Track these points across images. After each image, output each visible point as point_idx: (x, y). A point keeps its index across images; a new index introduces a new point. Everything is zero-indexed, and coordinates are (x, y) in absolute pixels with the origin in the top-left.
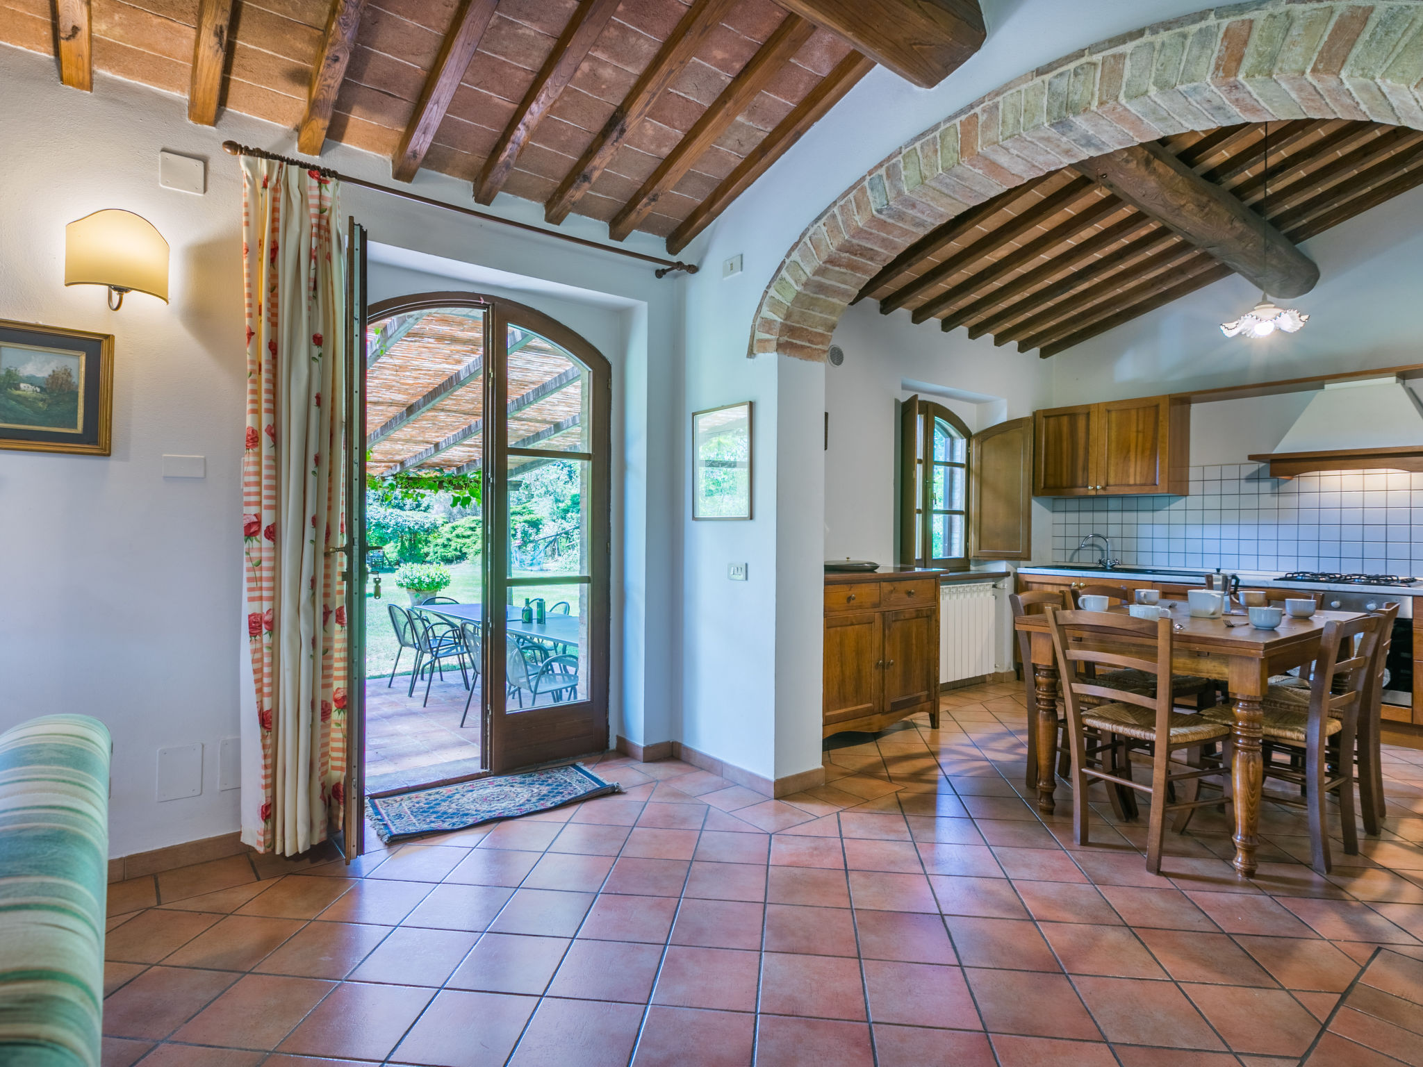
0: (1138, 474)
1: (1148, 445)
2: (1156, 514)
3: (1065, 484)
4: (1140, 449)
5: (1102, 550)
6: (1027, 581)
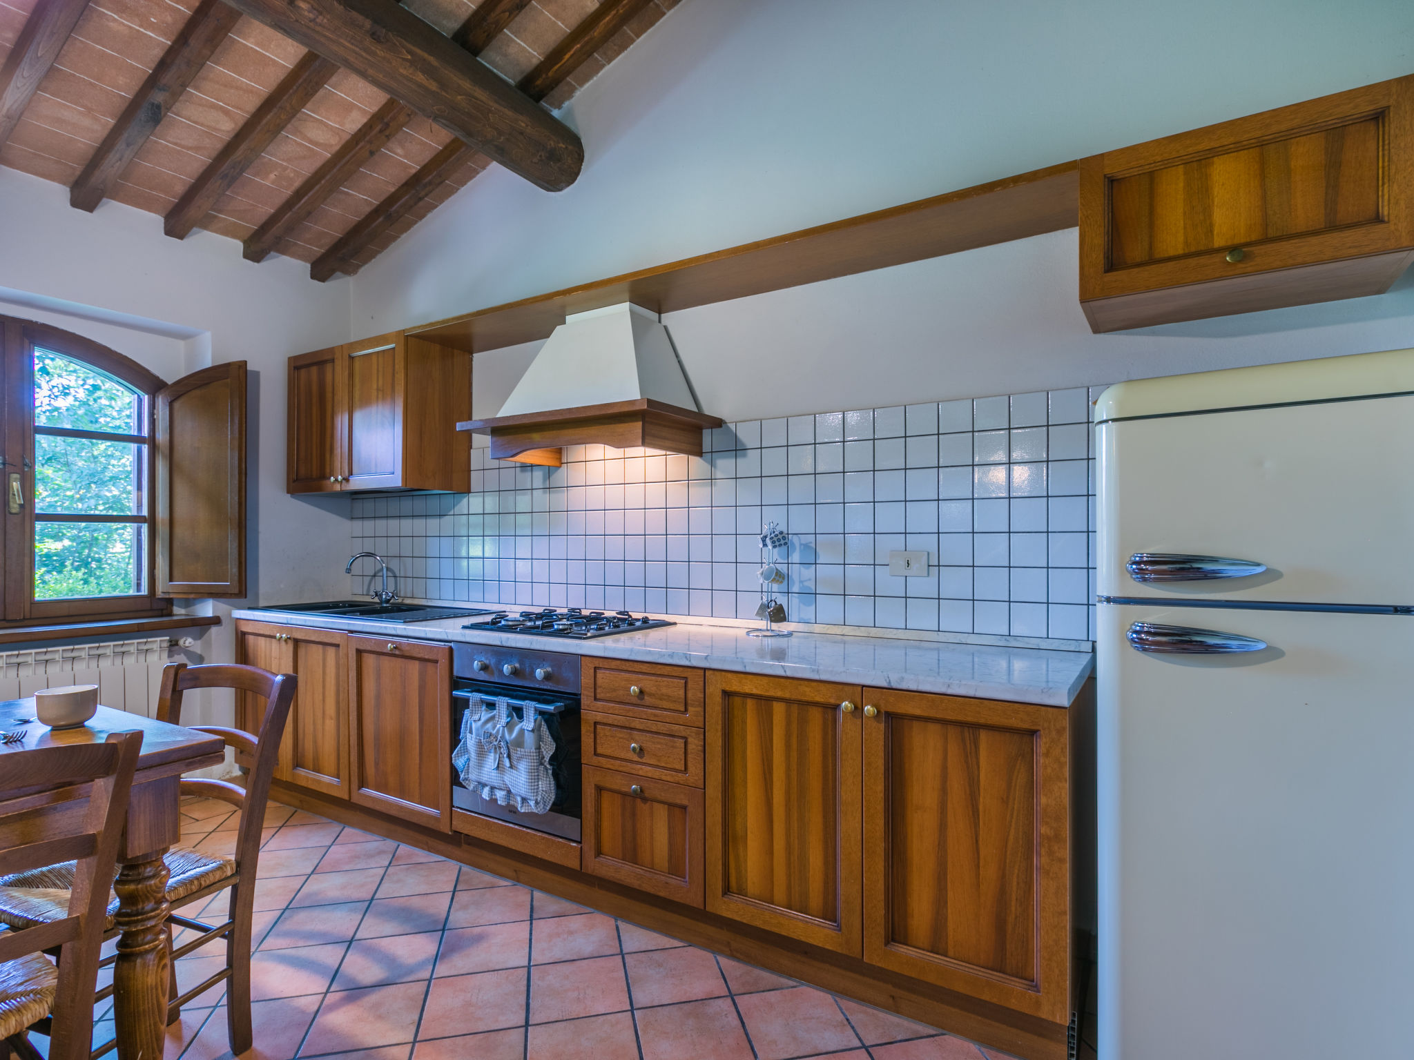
6: (242, 632)
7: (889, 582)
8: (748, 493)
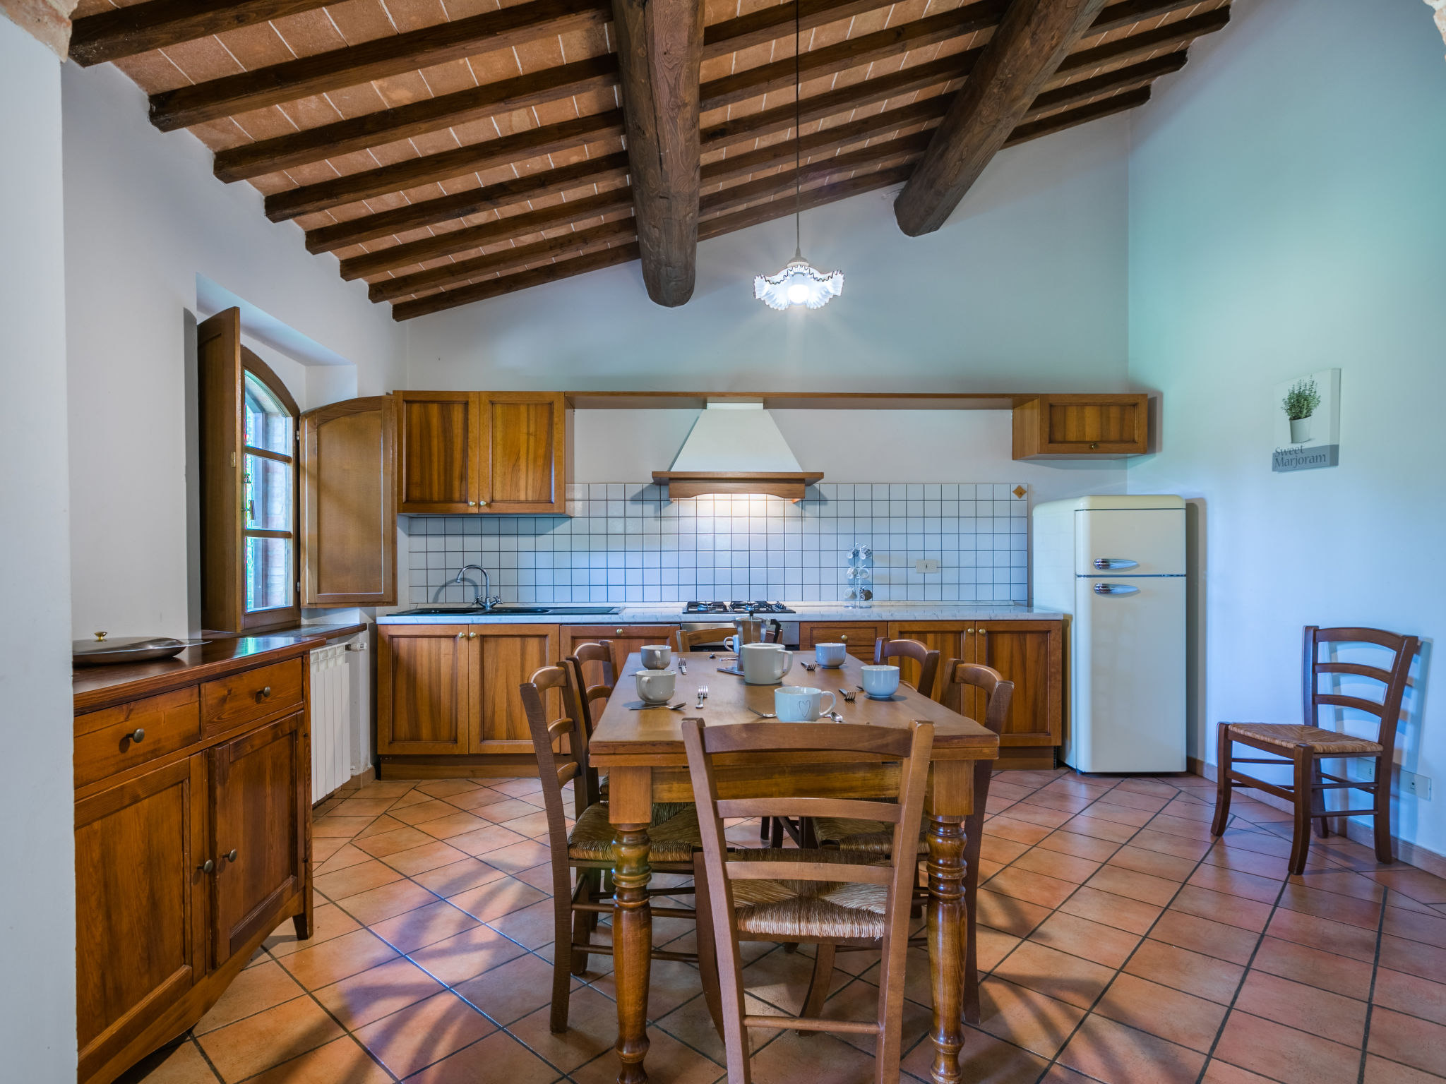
0: (530, 487)
1: (541, 452)
2: (539, 539)
3: (436, 497)
4: (531, 456)
5: (475, 586)
6: (390, 636)
7: (915, 576)
8: (827, 526)
